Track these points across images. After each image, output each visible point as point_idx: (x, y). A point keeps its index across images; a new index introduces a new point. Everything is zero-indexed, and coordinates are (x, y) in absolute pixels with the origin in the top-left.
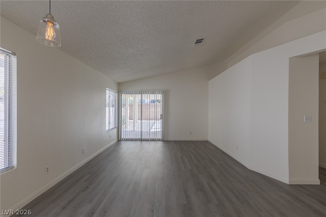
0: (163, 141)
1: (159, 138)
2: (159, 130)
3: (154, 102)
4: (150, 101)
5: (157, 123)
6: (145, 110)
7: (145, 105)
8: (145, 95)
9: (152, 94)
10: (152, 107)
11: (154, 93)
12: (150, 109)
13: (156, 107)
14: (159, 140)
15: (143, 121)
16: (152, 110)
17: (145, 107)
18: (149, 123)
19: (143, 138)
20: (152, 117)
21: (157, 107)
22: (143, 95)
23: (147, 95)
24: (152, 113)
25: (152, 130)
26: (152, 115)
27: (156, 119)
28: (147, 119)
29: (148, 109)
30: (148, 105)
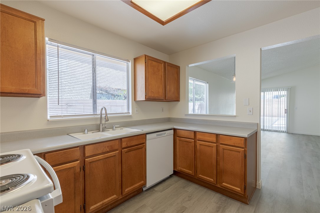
0: (287, 133)
1: (283, 130)
2: (283, 126)
3: (277, 97)
4: (273, 96)
5: (280, 120)
6: (268, 107)
7: (268, 101)
8: (268, 92)
9: (275, 91)
10: (275, 103)
11: (277, 91)
12: (273, 105)
13: (279, 103)
14: (283, 132)
15: (265, 117)
16: (275, 106)
17: (268, 103)
18: (272, 119)
19: (266, 128)
20: (275, 114)
21: (281, 103)
22: (266, 93)
23: (269, 92)
24: (275, 110)
25: (275, 125)
26: (275, 112)
27: (279, 116)
28: (269, 116)
29: (271, 105)
30: (271, 101)
